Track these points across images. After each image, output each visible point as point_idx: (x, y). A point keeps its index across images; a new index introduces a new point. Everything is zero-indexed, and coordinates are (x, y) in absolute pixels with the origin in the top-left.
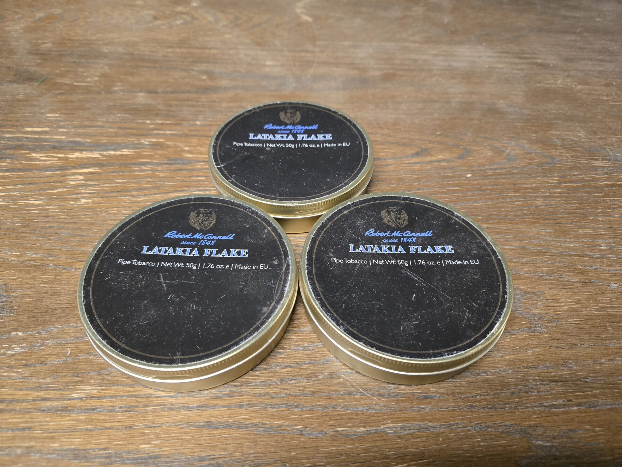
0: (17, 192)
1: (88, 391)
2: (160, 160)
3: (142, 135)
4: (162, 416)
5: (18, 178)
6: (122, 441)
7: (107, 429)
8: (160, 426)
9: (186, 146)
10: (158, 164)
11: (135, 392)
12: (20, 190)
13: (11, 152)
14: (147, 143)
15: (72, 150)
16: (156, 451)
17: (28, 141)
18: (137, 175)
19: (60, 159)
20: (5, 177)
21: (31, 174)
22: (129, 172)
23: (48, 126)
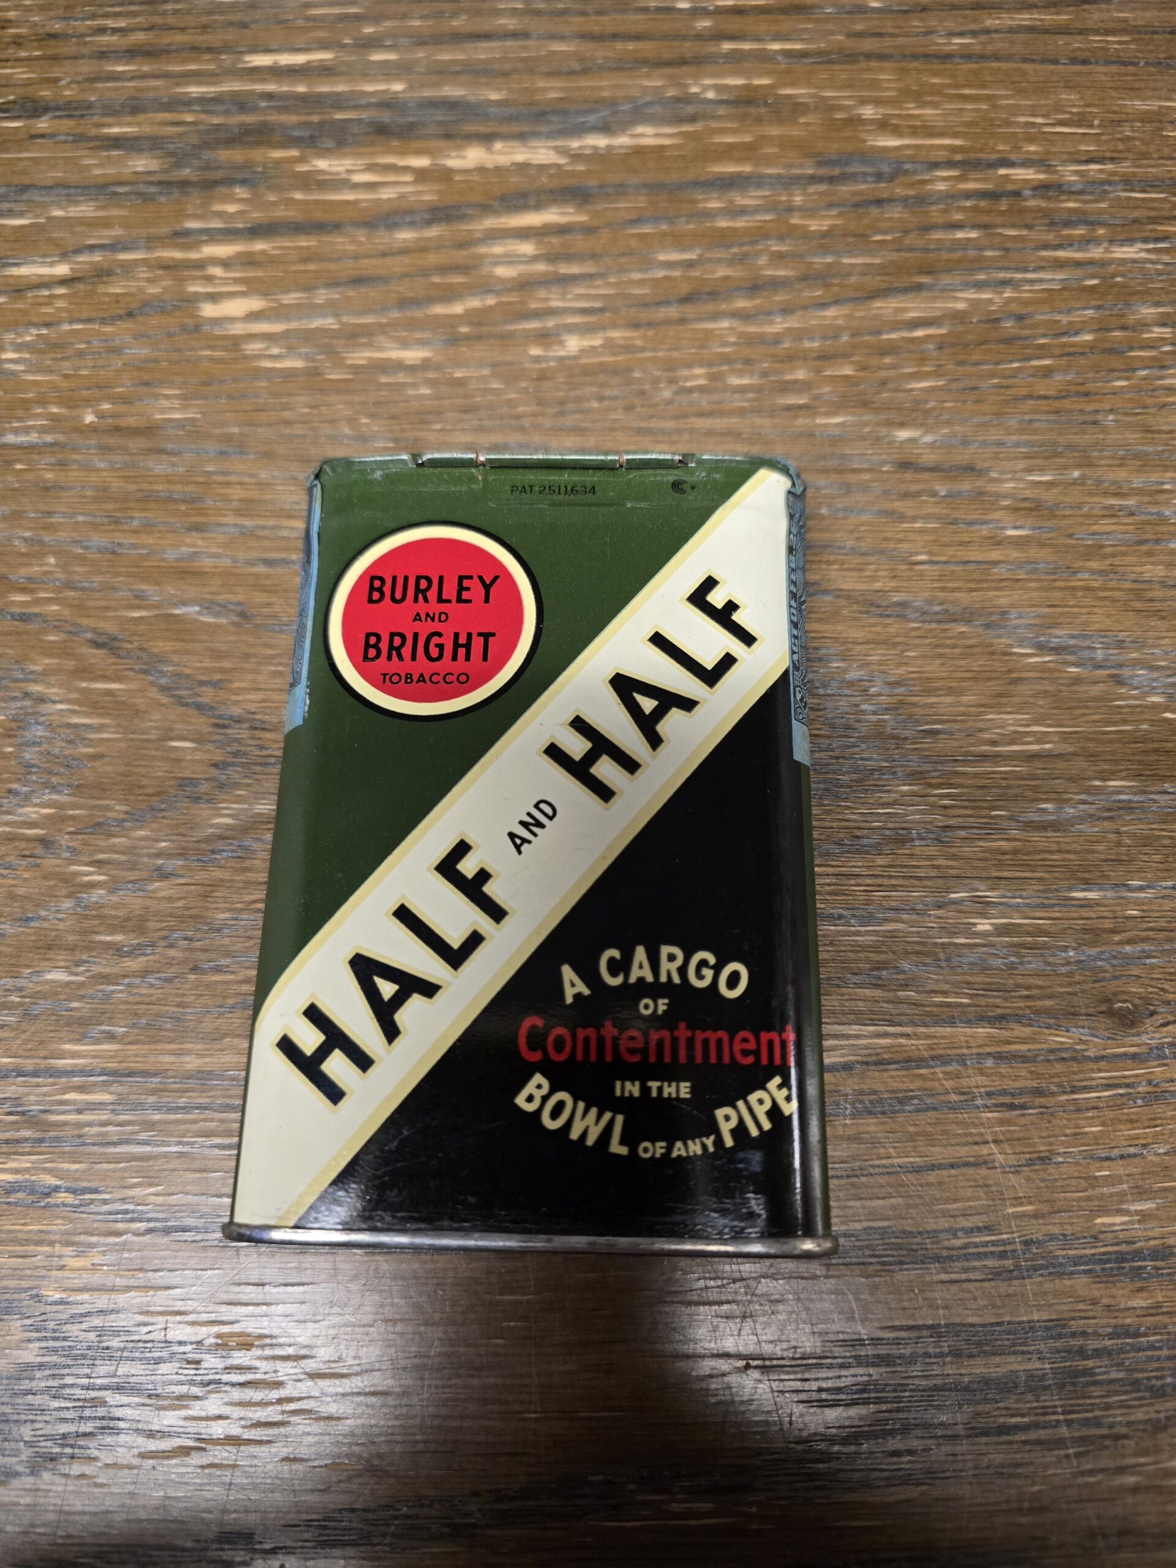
0: (325, 316)
1: (863, 1042)
2: (789, 166)
3: (683, 62)
4: (1131, 1121)
5: (305, 260)
6: (1031, 1203)
7: (967, 1164)
8: (1135, 1155)
9: (863, 102)
10: (790, 182)
11: (1015, 1043)
12: (332, 308)
13: (235, 155)
14: (711, 95)
15: (448, 136)
16: (1151, 1234)
17: (279, 109)
18: (723, 229)
19: (421, 175)
20: (259, 258)
21: (340, 242)
22: (693, 216)
23: (323, 46)
